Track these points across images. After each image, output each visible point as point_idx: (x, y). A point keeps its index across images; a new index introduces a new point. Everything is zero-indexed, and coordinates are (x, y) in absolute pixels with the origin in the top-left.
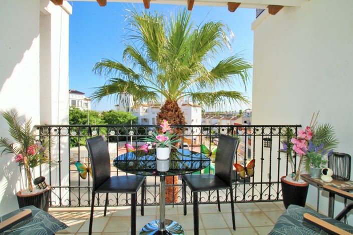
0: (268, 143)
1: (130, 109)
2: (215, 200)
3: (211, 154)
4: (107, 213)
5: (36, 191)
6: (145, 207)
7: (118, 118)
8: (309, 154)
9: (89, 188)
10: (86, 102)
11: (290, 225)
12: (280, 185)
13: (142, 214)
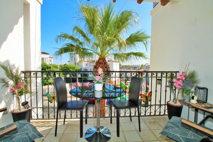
0: (159, 82)
1: (77, 63)
2: (129, 115)
3: (126, 88)
4: (65, 123)
5: (23, 109)
6: (88, 119)
7: (70, 69)
8: (183, 87)
9: (54, 108)
10: (50, 59)
11: (173, 127)
12: (166, 106)
13: (86, 123)
